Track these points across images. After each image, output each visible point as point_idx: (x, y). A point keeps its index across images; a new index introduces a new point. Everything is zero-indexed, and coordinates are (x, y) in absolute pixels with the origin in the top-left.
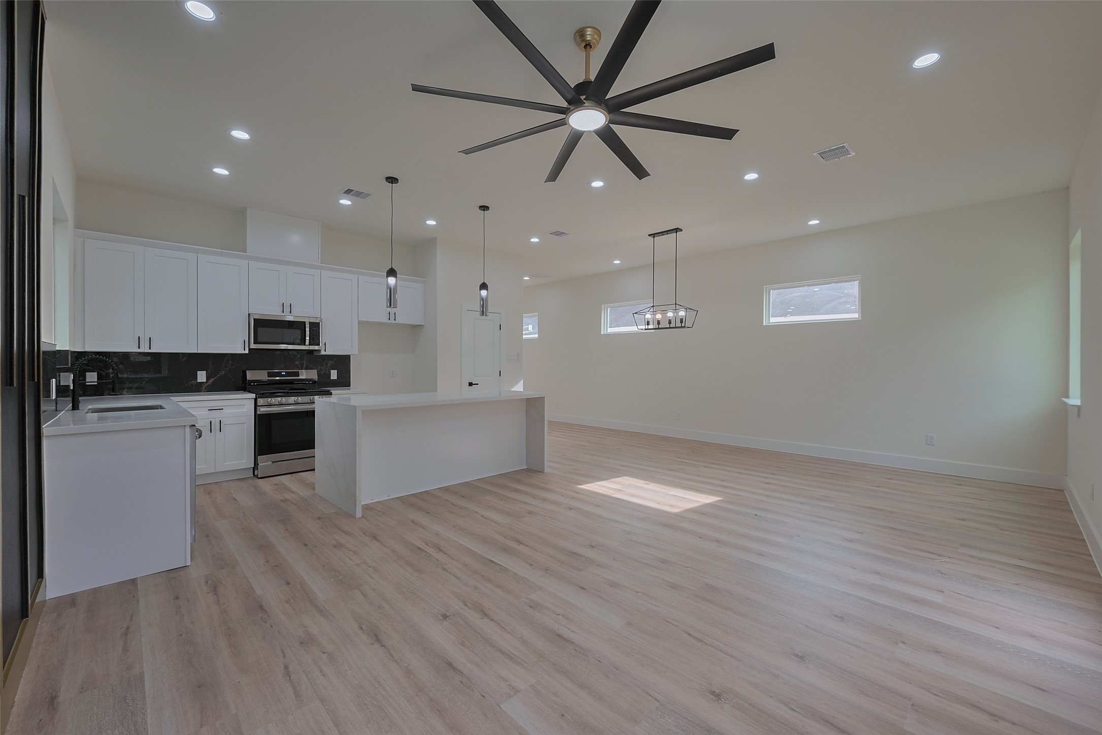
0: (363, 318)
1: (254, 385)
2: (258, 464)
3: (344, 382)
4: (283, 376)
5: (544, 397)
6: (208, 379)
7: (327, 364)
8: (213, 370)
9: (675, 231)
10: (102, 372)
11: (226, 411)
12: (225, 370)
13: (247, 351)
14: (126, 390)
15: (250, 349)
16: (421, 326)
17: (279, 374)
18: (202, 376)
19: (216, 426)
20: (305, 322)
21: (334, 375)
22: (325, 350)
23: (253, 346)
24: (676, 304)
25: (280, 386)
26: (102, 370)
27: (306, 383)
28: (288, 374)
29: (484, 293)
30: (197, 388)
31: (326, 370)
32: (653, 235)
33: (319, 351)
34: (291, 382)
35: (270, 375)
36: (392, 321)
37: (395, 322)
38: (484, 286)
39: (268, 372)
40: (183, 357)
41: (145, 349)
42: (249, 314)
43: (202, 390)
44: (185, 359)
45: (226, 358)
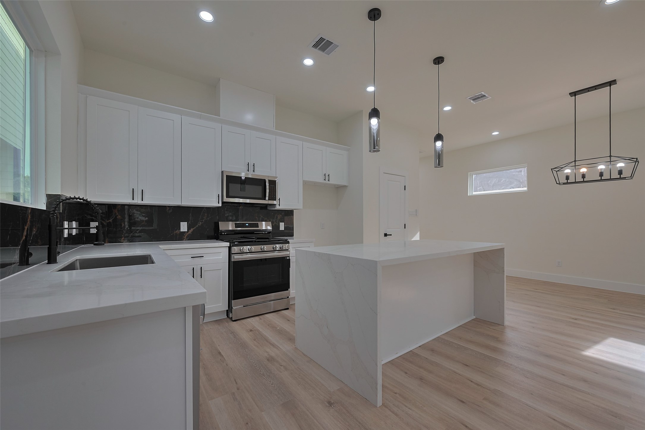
0: (306, 179)
1: (224, 234)
2: (232, 307)
3: (289, 232)
4: (247, 227)
5: (504, 248)
6: (189, 229)
7: (277, 218)
8: (193, 221)
9: (609, 84)
10: (103, 222)
11: (206, 258)
12: (201, 222)
13: (220, 205)
14: (123, 238)
15: (223, 203)
16: (345, 187)
17: (243, 225)
18: (184, 227)
19: (197, 273)
20: (265, 180)
21: (282, 227)
22: (279, 205)
23: (226, 200)
24: (610, 156)
25: (245, 235)
26: (104, 220)
27: (263, 233)
28: (251, 225)
29: (439, 144)
30: (180, 237)
31: (276, 222)
32: (574, 94)
33: (275, 205)
34: (252, 232)
35: (237, 226)
36: (327, 182)
37: (329, 182)
38: (439, 137)
39: (235, 223)
40: (169, 210)
41: (138, 201)
42: (222, 172)
43: (184, 239)
44: (171, 211)
45: (203, 211)
